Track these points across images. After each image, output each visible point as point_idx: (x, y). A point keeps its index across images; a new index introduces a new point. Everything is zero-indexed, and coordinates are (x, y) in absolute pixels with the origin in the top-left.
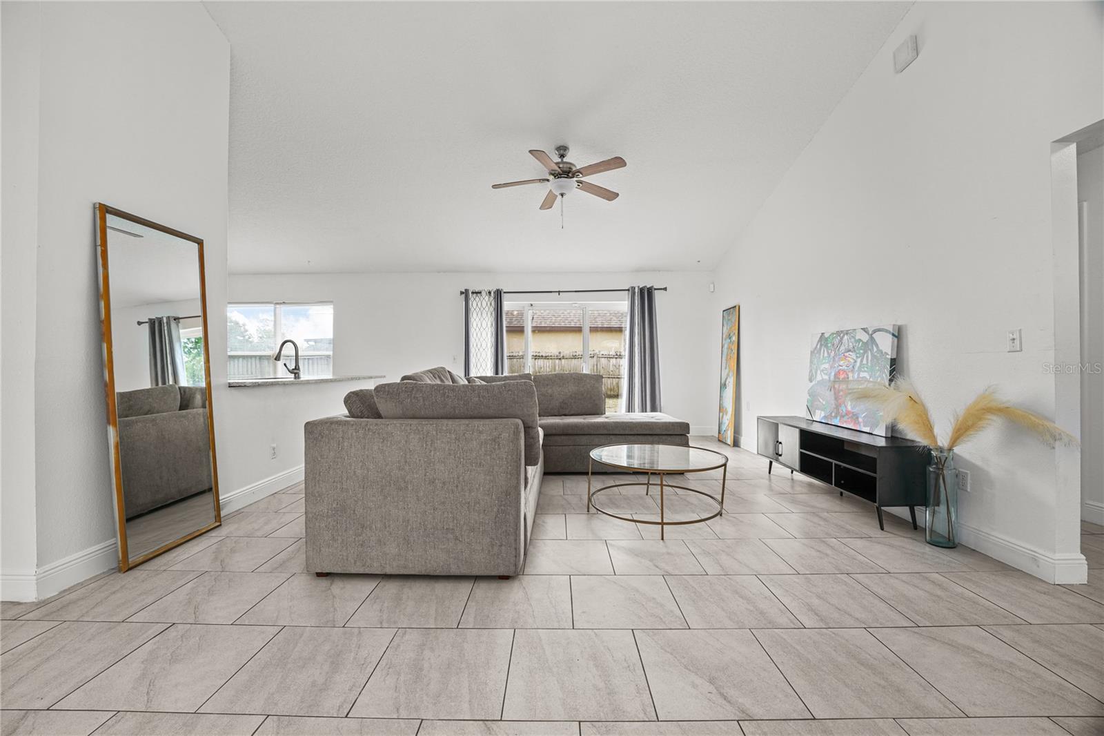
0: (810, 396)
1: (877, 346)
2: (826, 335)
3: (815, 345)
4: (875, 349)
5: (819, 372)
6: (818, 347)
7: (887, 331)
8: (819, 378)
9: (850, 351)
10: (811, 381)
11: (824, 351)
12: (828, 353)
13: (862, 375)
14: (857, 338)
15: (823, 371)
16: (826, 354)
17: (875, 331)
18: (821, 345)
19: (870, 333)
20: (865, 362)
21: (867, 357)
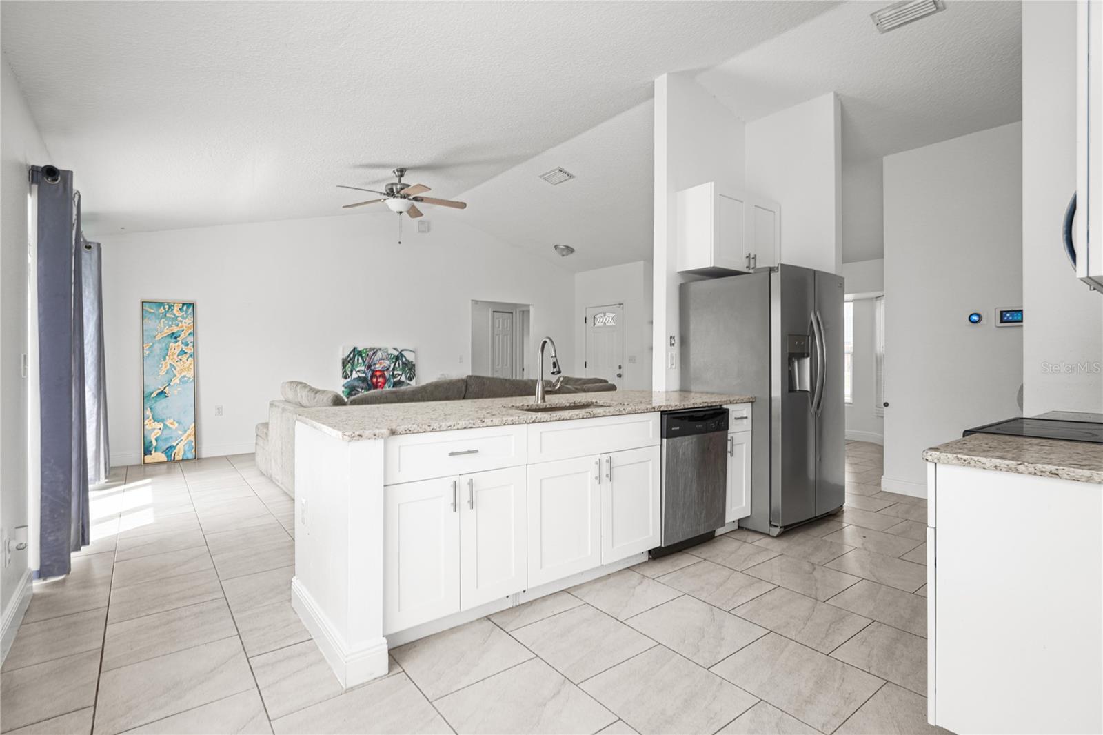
0: (346, 388)
1: (405, 358)
2: (359, 349)
3: (347, 354)
4: (404, 359)
5: (354, 372)
6: (352, 355)
7: (411, 351)
8: (355, 375)
9: (384, 359)
10: (345, 377)
11: (358, 359)
12: (363, 360)
13: (395, 372)
14: (389, 352)
15: (359, 371)
16: (360, 361)
17: (403, 350)
18: (354, 356)
19: (400, 350)
20: (397, 365)
21: (399, 364)
